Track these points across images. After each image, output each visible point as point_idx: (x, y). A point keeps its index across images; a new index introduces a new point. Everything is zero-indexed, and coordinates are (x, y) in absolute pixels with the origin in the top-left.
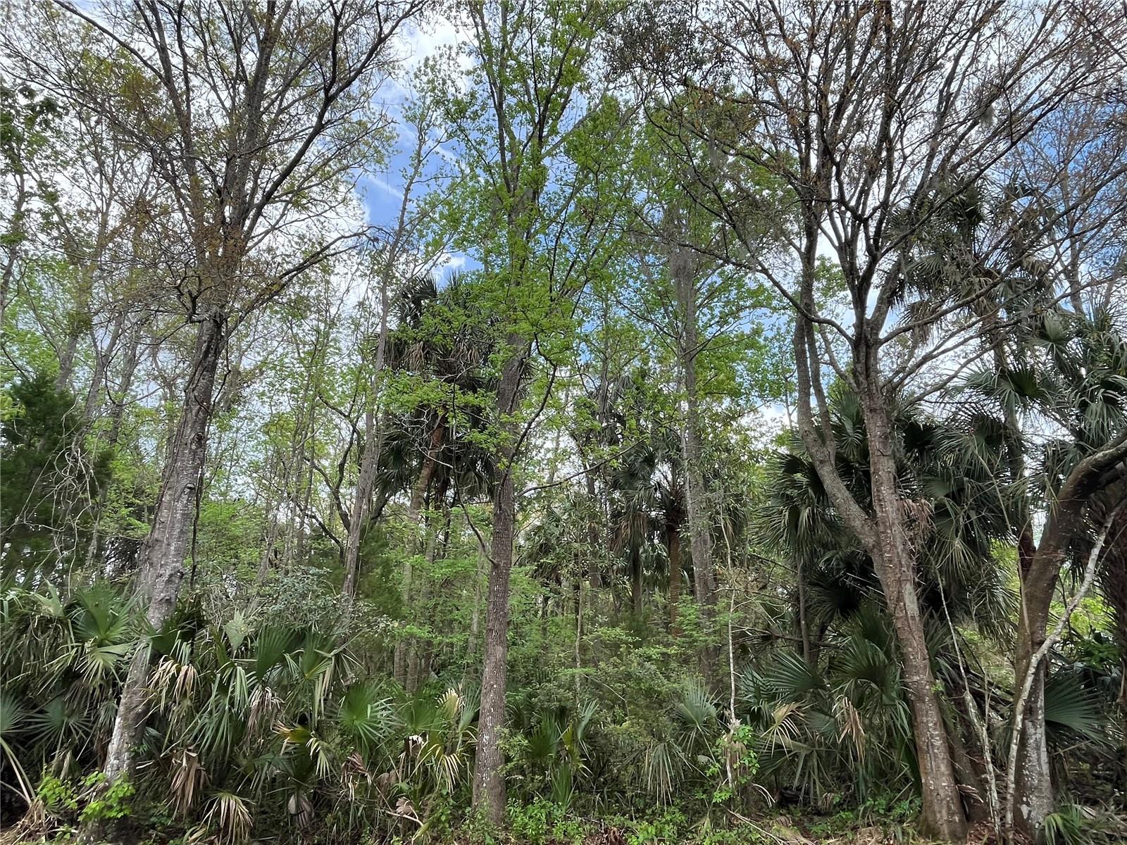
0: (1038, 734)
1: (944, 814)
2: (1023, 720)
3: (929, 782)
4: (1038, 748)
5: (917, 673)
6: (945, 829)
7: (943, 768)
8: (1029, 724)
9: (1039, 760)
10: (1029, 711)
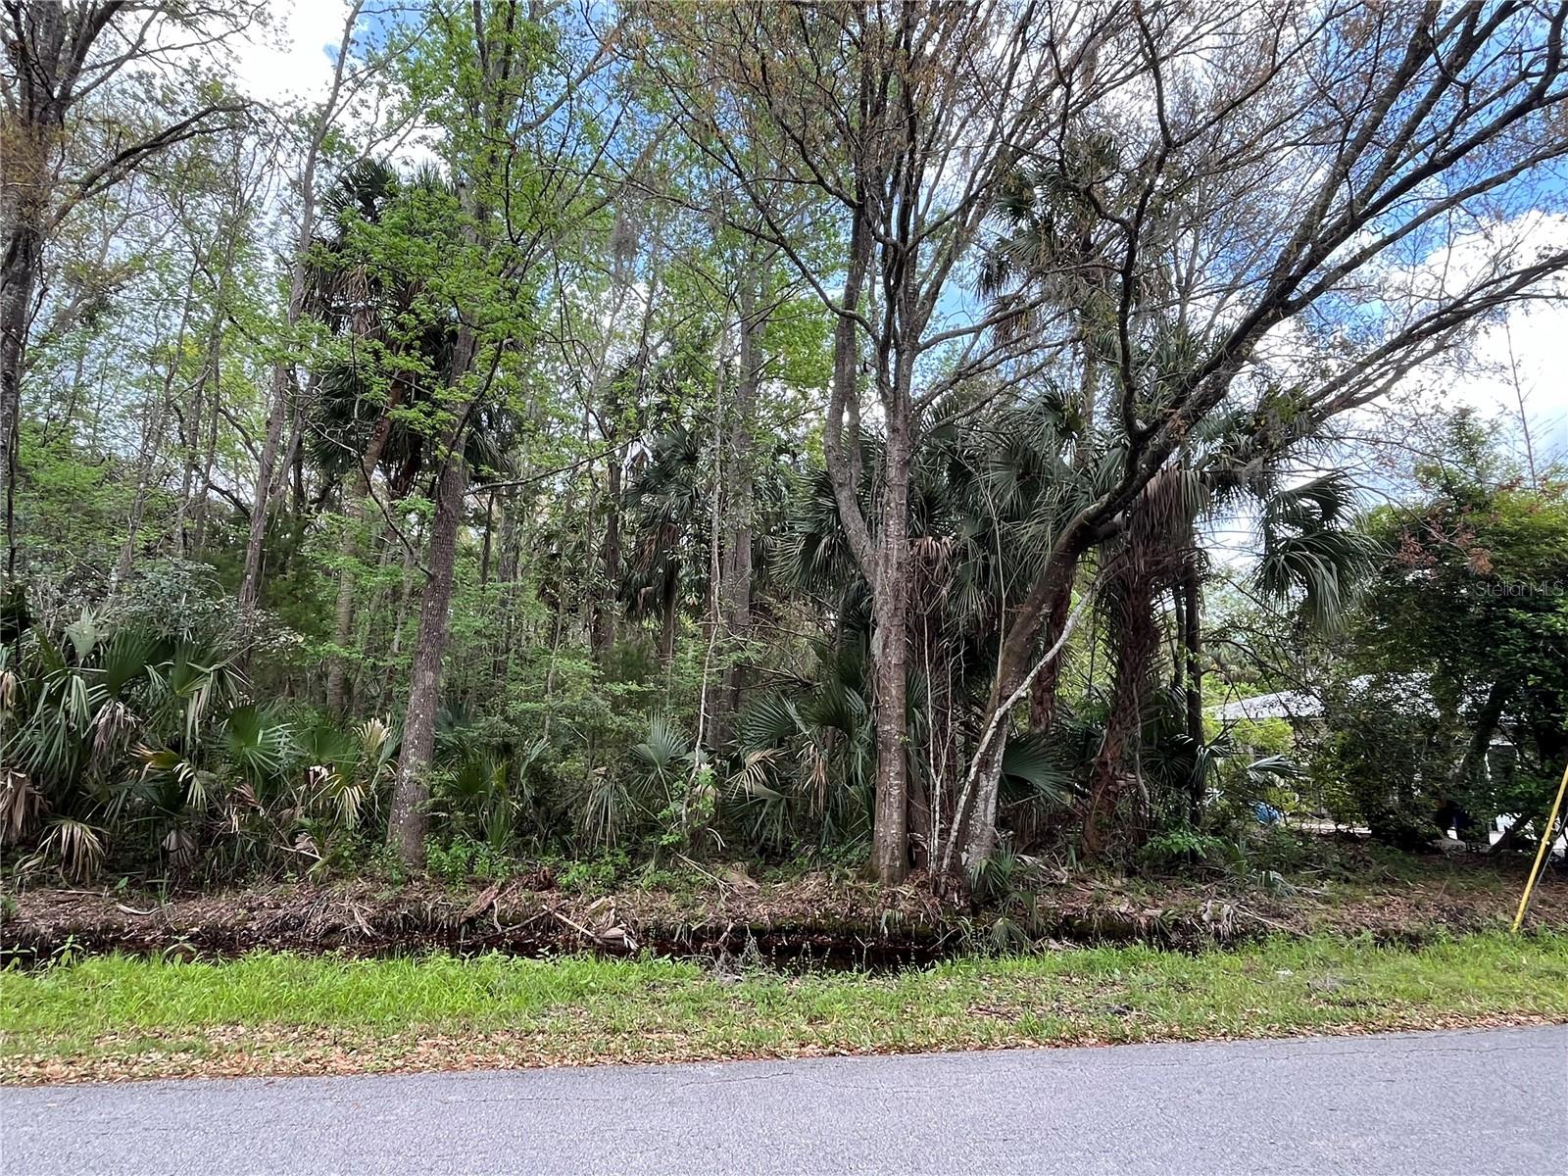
0: (990, 786)
1: (886, 860)
2: (977, 773)
3: (880, 829)
4: (986, 800)
5: (889, 723)
6: (885, 873)
7: (895, 816)
8: (982, 776)
9: (987, 811)
10: (985, 765)
